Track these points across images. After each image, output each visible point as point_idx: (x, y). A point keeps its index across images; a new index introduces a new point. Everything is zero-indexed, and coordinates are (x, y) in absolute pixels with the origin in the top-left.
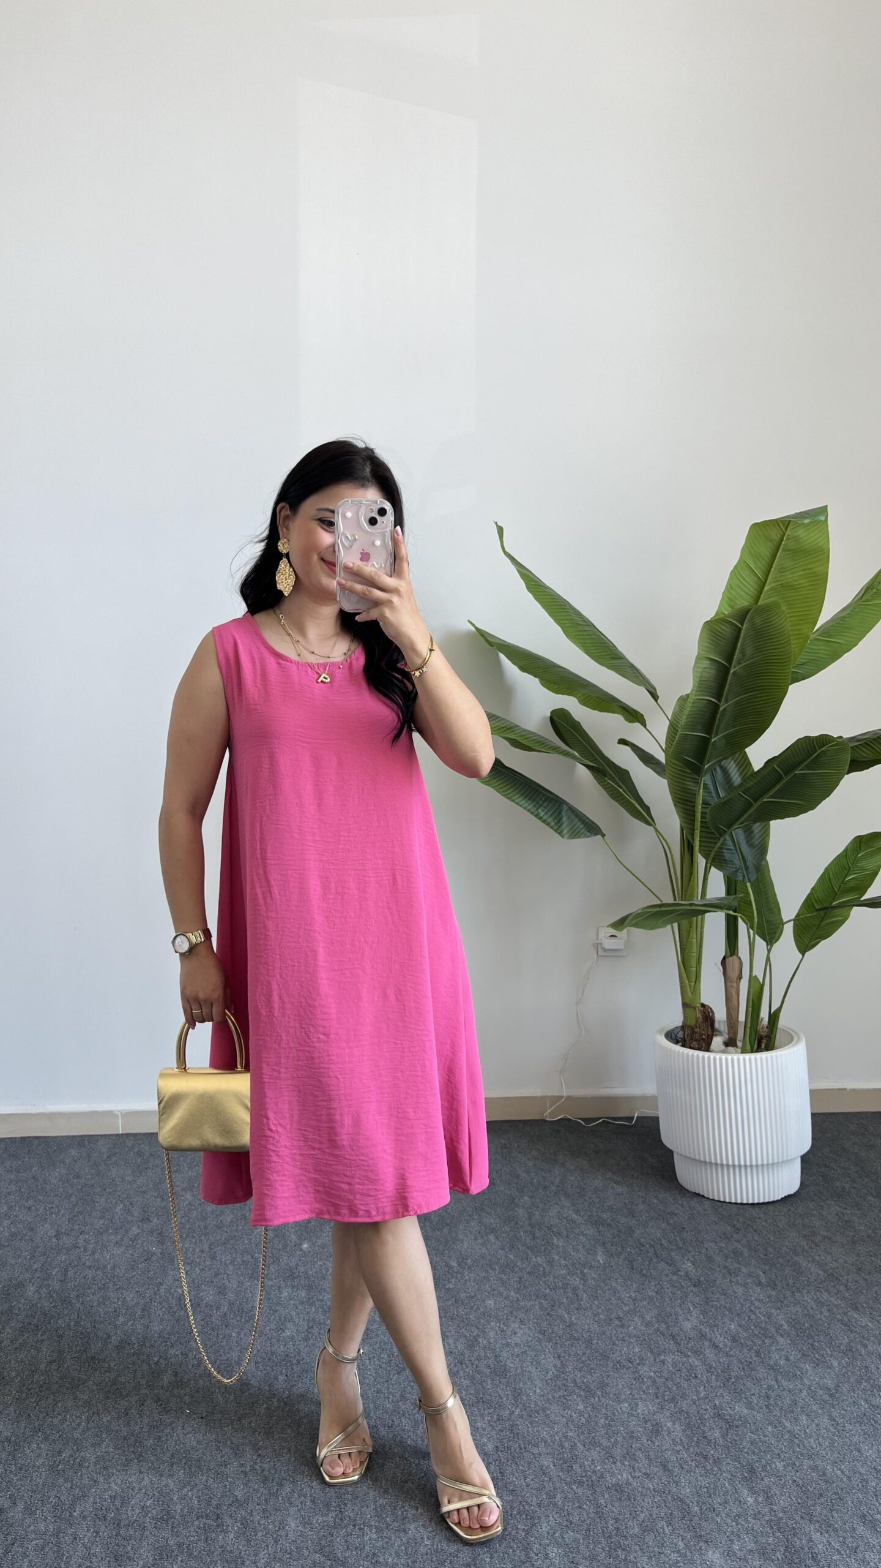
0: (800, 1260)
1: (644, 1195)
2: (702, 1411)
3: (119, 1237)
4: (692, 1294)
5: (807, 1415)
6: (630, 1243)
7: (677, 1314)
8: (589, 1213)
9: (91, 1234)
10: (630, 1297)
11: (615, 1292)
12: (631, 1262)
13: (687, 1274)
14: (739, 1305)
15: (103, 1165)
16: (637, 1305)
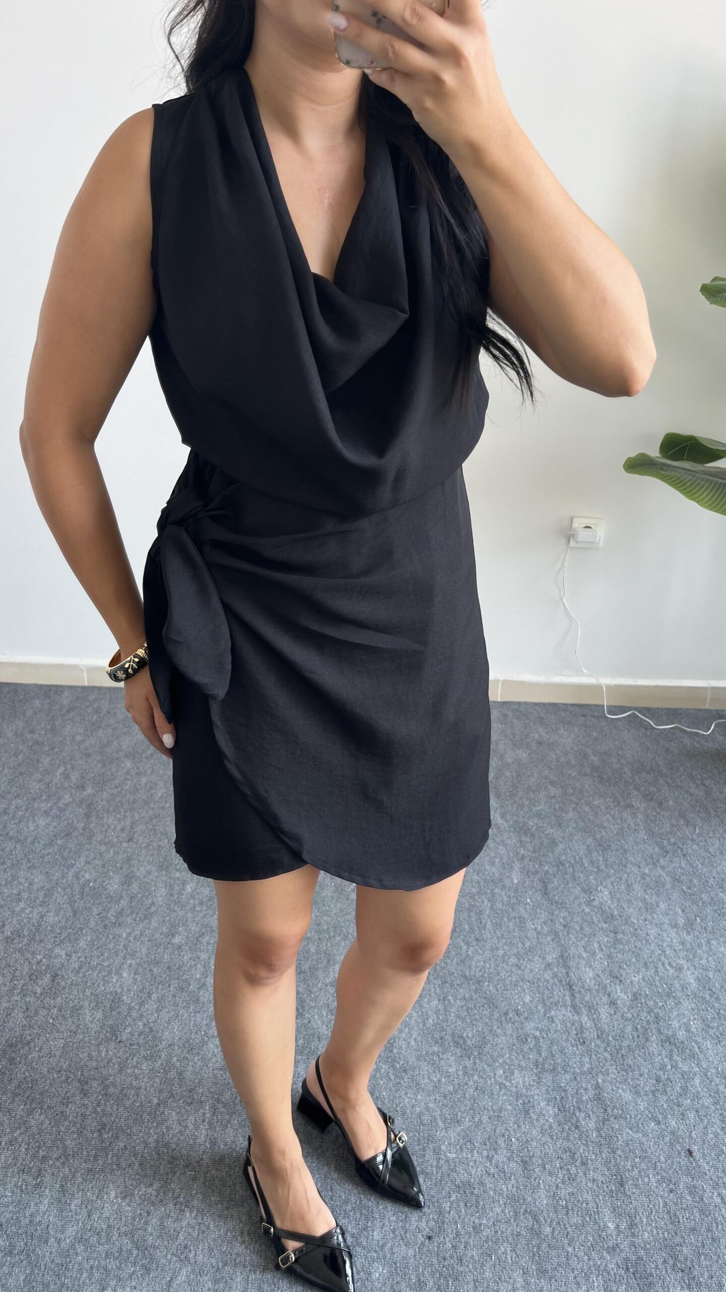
1: (576, 801)
3: (49, 805)
6: (548, 860)
7: (580, 956)
8: (515, 818)
9: (25, 799)
10: (536, 929)
11: (520, 922)
13: (601, 908)
15: (60, 720)
16: (540, 940)
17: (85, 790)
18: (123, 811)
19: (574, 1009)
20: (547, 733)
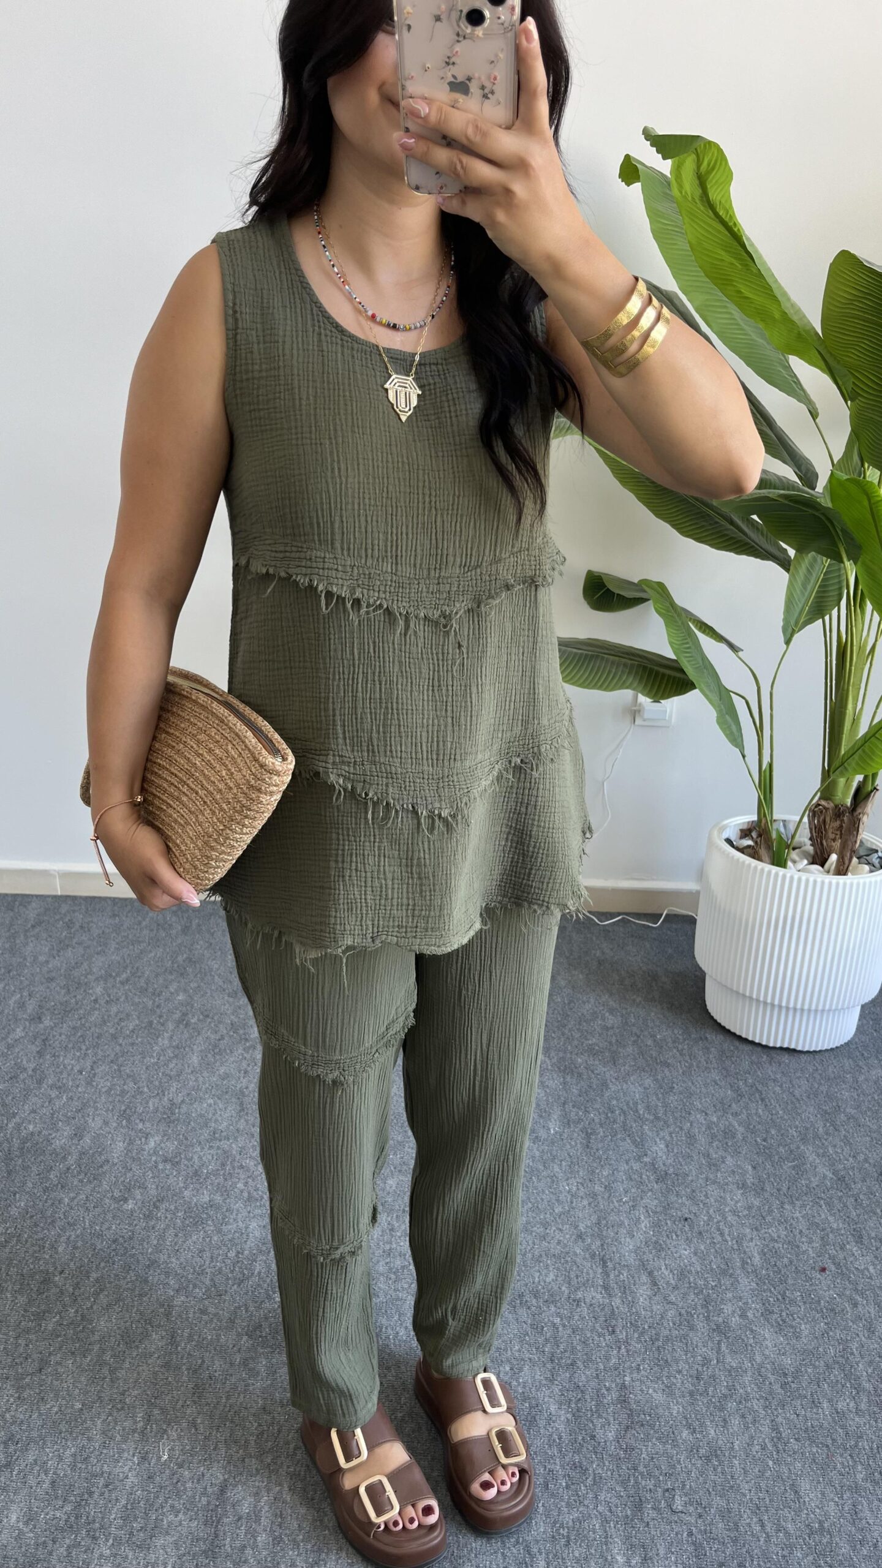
0: (810, 1153)
1: (638, 1034)
2: (604, 1391)
4: (650, 1194)
5: (743, 1416)
6: (597, 1106)
7: (621, 1224)
8: (561, 1054)
11: (553, 1182)
12: (588, 1136)
13: (653, 1164)
14: (706, 1218)
15: (22, 937)
16: (574, 1205)
17: (41, 1022)
18: (84, 1048)
19: (606, 1287)
20: (612, 950)
